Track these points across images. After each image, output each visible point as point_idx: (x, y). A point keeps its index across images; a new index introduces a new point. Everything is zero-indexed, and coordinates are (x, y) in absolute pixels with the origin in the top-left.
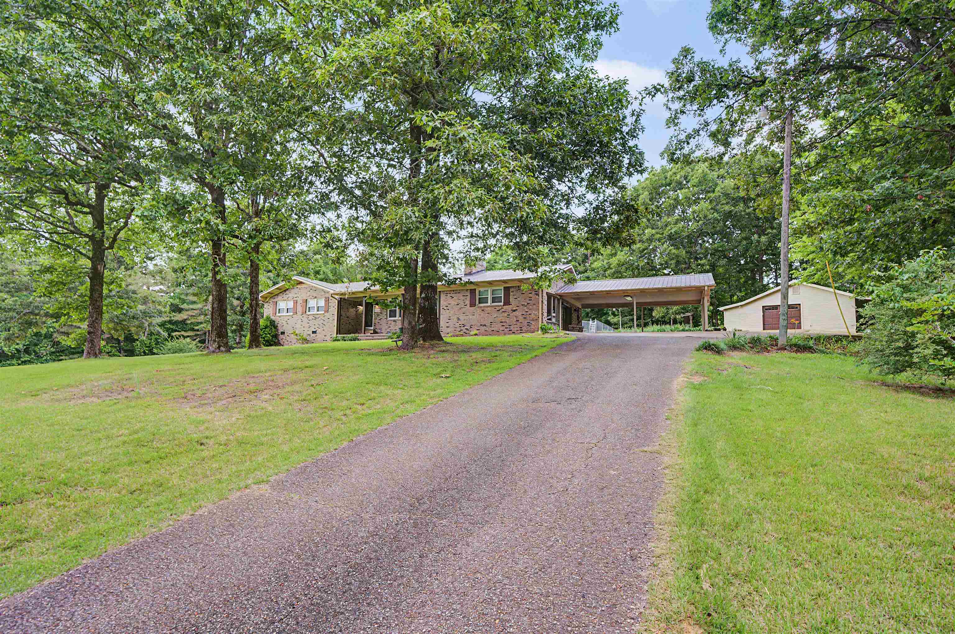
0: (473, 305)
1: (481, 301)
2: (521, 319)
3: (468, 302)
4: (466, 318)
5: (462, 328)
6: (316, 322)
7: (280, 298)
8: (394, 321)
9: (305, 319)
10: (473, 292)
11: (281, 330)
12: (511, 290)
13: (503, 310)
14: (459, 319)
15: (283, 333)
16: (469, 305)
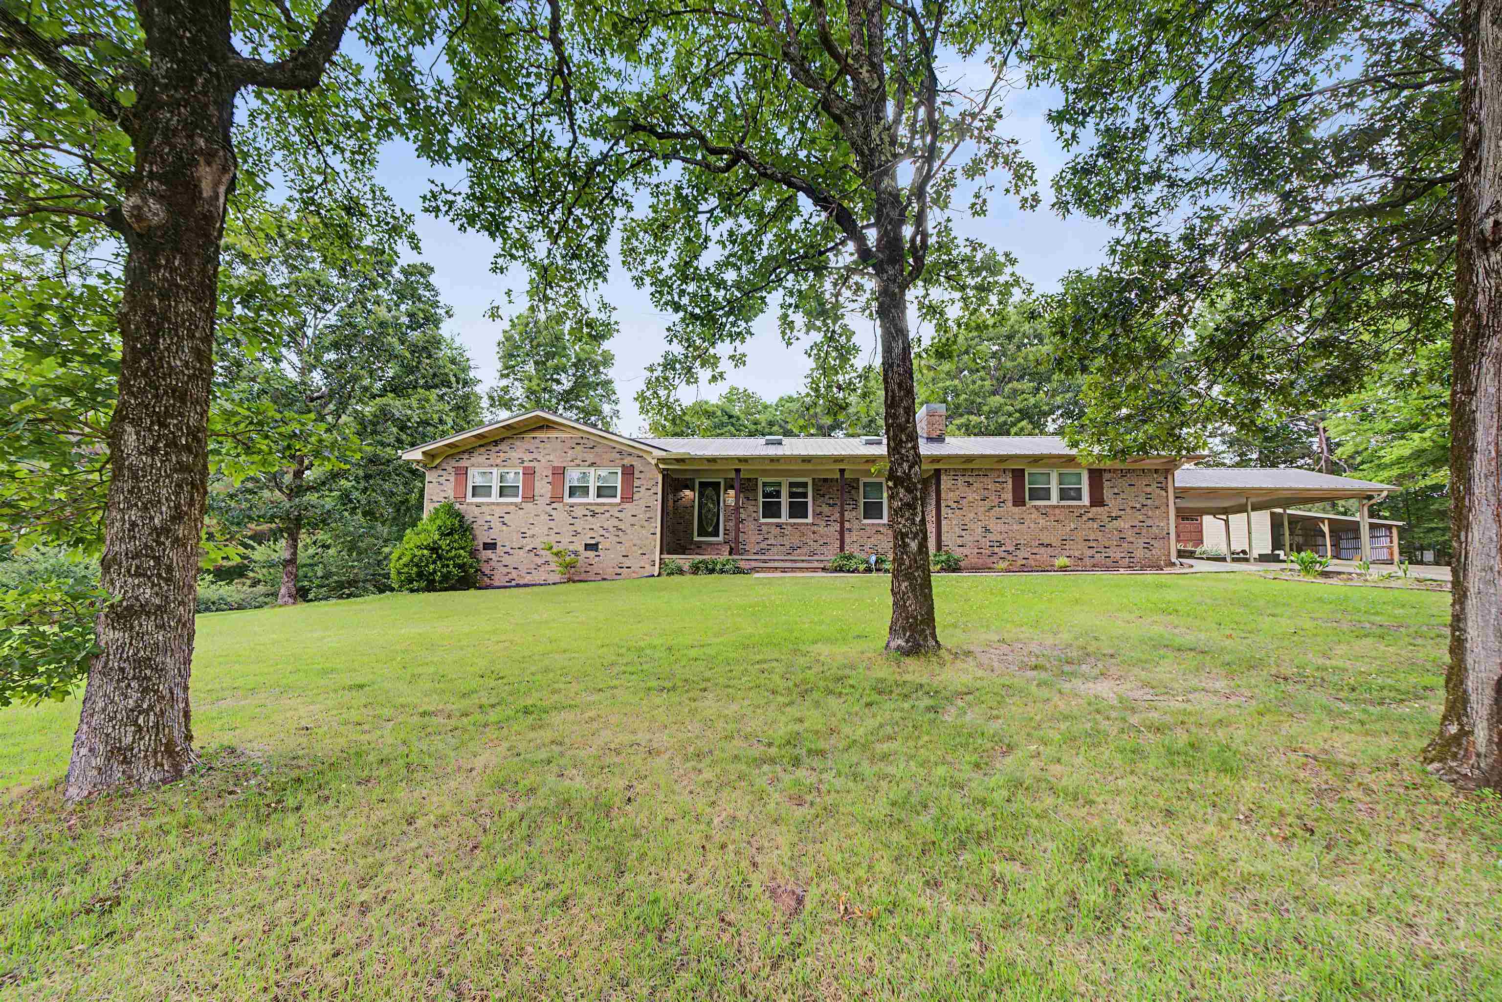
0: (1019, 501)
1: (1036, 494)
2: (1129, 535)
3: (1008, 496)
4: (1004, 528)
5: (996, 550)
6: (596, 523)
7: (477, 459)
8: (778, 525)
9: (561, 515)
10: (1018, 475)
11: (483, 537)
12: (1106, 476)
13: (1090, 515)
14: (987, 530)
15: (491, 546)
16: (1010, 504)
